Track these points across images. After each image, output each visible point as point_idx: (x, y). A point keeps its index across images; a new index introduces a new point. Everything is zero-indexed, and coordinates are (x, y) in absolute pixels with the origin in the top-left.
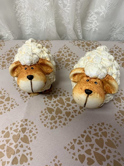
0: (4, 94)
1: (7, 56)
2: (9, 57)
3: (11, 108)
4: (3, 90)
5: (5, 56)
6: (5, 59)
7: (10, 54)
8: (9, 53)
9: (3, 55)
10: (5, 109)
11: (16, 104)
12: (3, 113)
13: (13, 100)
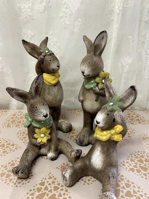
0: (10, 142)
1: (11, 119)
2: (13, 120)
3: (15, 150)
4: (9, 140)
5: (10, 119)
6: (10, 121)
7: (14, 118)
8: (13, 116)
9: (8, 118)
10: (11, 150)
11: (20, 147)
12: (9, 153)
13: (17, 145)
